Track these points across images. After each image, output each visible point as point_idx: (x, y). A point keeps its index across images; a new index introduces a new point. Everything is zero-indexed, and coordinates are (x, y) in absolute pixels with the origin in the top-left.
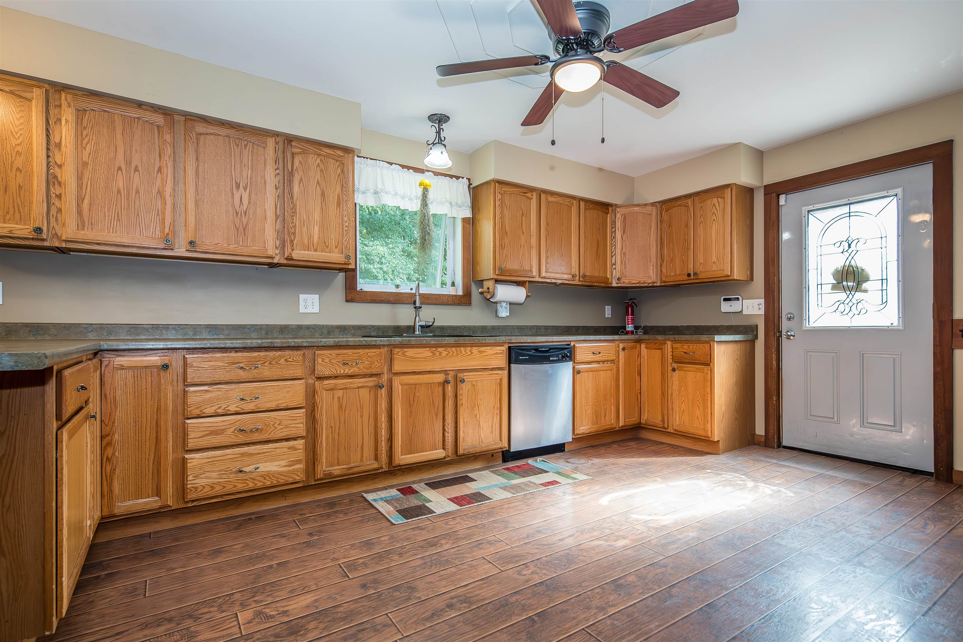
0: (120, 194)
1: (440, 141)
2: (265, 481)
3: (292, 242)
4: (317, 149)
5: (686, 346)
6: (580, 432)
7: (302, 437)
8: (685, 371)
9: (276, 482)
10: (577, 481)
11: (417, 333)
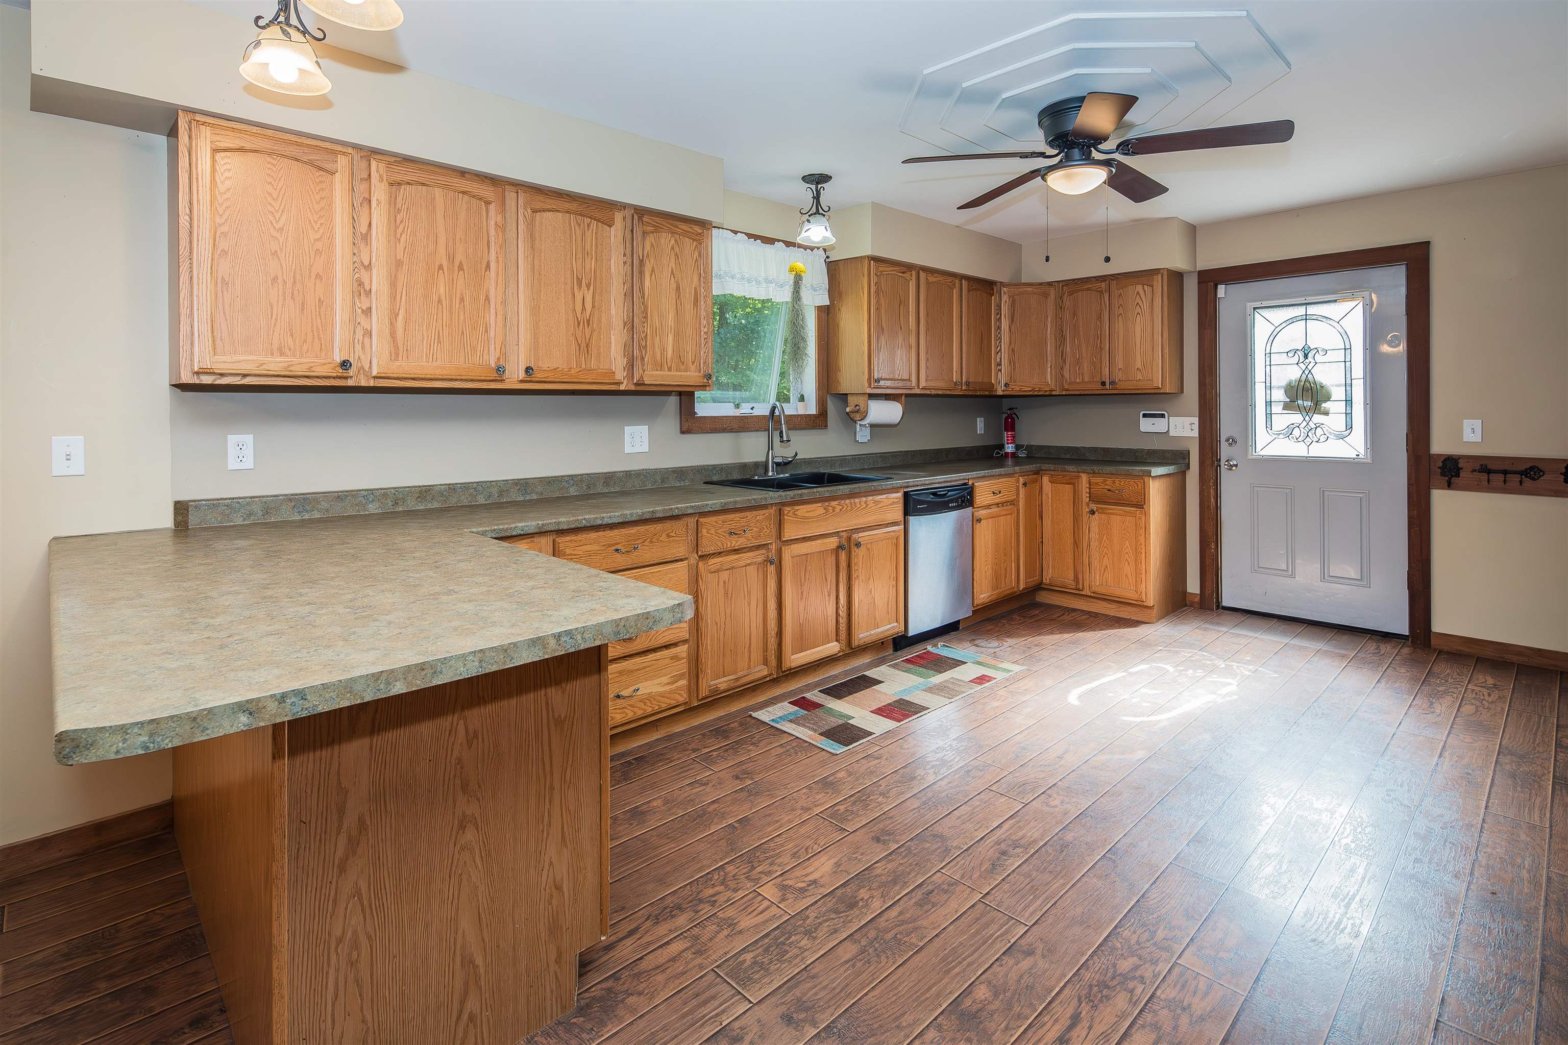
0: (442, 304)
1: (818, 210)
2: (646, 707)
3: (643, 359)
4: (672, 225)
5: (1109, 481)
6: (980, 602)
7: (685, 641)
8: (1108, 514)
9: (657, 707)
10: (1012, 673)
11: (770, 474)
